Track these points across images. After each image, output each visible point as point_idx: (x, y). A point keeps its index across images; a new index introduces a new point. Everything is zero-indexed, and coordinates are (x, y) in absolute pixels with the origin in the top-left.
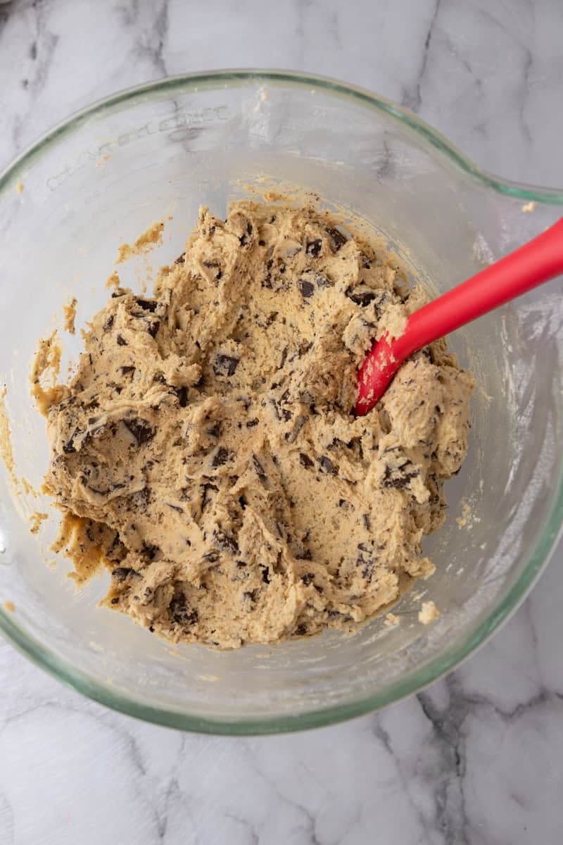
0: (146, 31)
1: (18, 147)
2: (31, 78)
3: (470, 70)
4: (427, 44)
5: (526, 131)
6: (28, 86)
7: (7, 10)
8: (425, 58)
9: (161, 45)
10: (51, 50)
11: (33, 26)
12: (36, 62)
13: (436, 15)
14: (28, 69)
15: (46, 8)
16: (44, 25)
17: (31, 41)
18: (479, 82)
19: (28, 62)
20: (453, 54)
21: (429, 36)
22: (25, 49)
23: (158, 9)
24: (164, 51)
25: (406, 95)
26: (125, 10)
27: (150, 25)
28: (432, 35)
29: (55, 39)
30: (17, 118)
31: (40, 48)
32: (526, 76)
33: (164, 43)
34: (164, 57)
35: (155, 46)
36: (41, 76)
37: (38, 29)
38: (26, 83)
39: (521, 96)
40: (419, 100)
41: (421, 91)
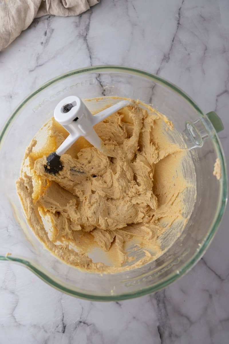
0: (82, 30)
1: (38, 63)
2: (44, 42)
3: (186, 50)
4: (173, 41)
5: (203, 72)
6: (43, 44)
7: (38, 20)
8: (172, 45)
9: (87, 34)
10: (51, 34)
11: (46, 26)
12: (46, 37)
13: (177, 32)
14: (43, 39)
15: (51, 20)
16: (50, 26)
17: (45, 30)
18: (189, 54)
19: (43, 36)
20: (181, 45)
21: (174, 39)
22: (43, 33)
23: (87, 23)
24: (87, 36)
25: (165, 56)
26: (76, 23)
27: (84, 28)
28: (175, 38)
29: (53, 30)
30: (38, 54)
31: (48, 32)
32: (205, 54)
33: (88, 34)
34: (87, 38)
35: (85, 34)
36: (47, 41)
37: (48, 27)
38: (42, 43)
39: (203, 60)
40: (169, 58)
41: (170, 55)
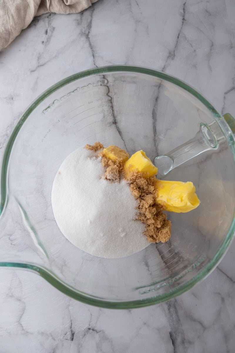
0: (84, 28)
1: (39, 63)
2: (45, 41)
3: (192, 46)
4: (178, 37)
5: (210, 68)
6: (44, 43)
7: (39, 18)
8: (177, 42)
9: (89, 32)
10: (52, 32)
11: (47, 24)
12: (47, 36)
13: (182, 28)
14: (44, 38)
15: (52, 18)
16: (51, 24)
17: (46, 29)
18: (195, 51)
19: (44, 35)
20: (187, 41)
21: (179, 35)
22: (44, 31)
23: (89, 21)
24: (90, 34)
25: (170, 53)
26: (78, 20)
27: (86, 26)
28: (180, 34)
29: (54, 28)
30: (39, 54)
31: (48, 31)
32: (211, 50)
33: (90, 32)
34: (89, 36)
35: (87, 32)
36: (48, 40)
37: (49, 25)
38: (43, 42)
39: (209, 56)
40: (174, 55)
41: (175, 52)
